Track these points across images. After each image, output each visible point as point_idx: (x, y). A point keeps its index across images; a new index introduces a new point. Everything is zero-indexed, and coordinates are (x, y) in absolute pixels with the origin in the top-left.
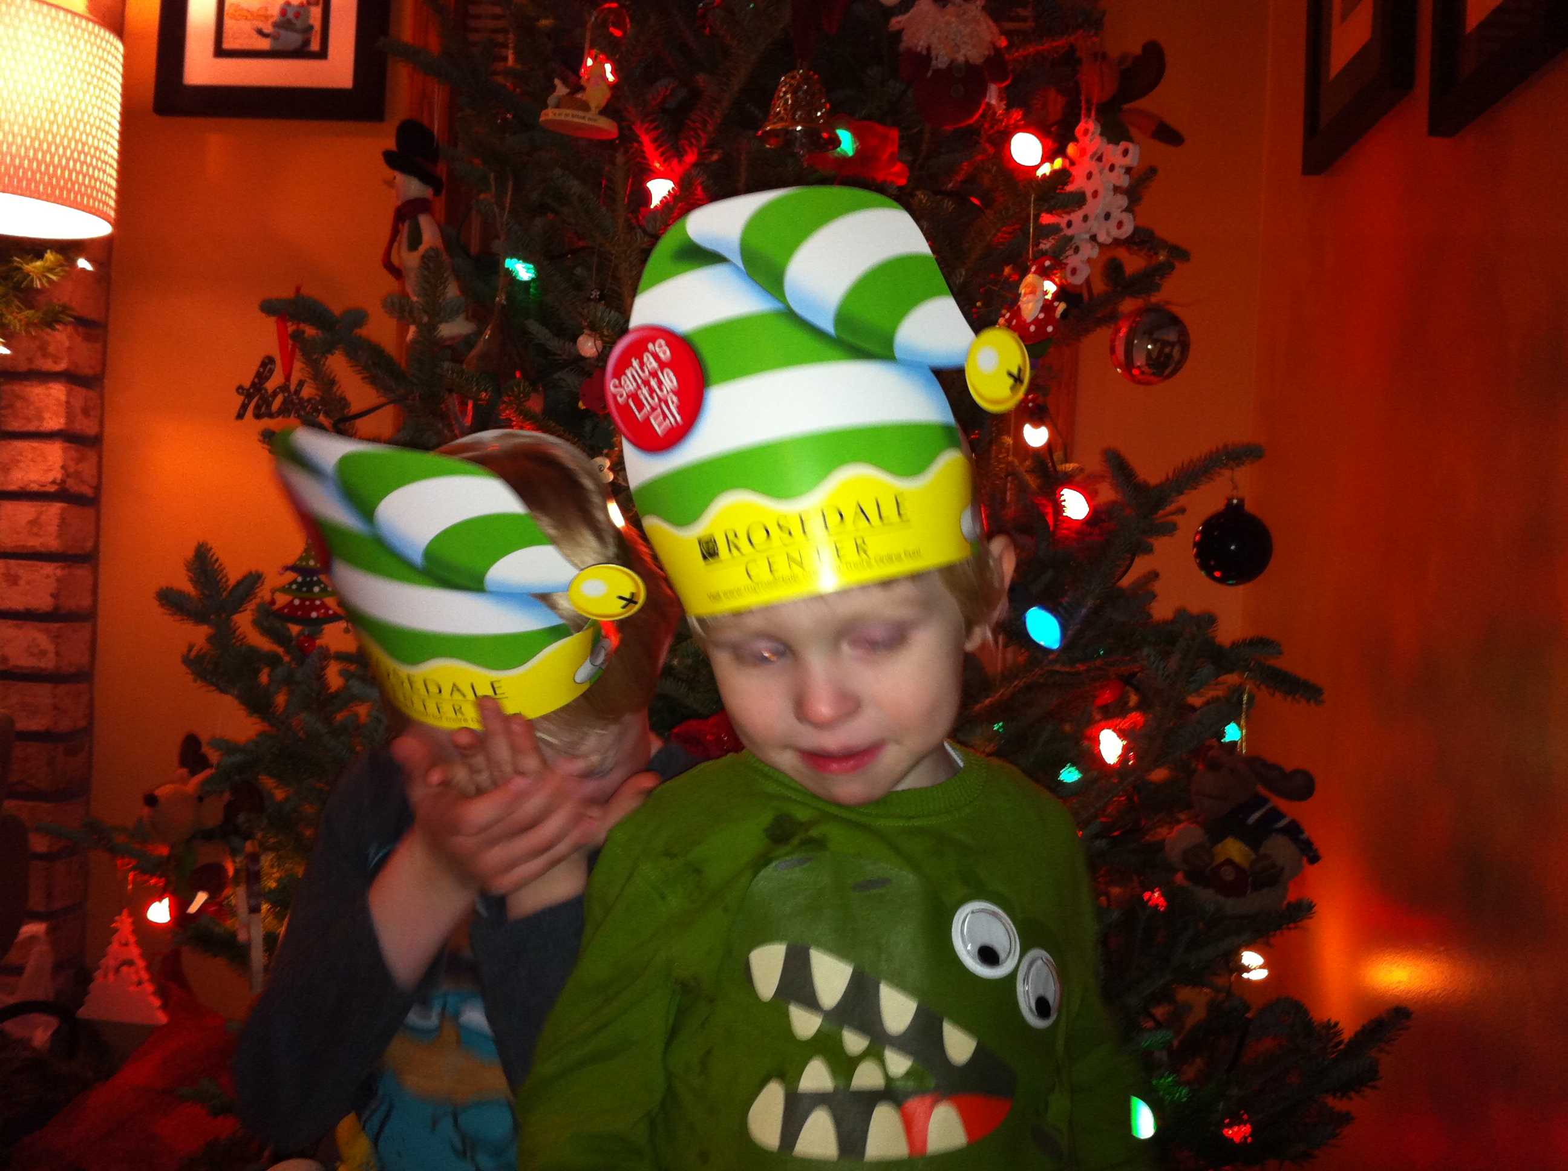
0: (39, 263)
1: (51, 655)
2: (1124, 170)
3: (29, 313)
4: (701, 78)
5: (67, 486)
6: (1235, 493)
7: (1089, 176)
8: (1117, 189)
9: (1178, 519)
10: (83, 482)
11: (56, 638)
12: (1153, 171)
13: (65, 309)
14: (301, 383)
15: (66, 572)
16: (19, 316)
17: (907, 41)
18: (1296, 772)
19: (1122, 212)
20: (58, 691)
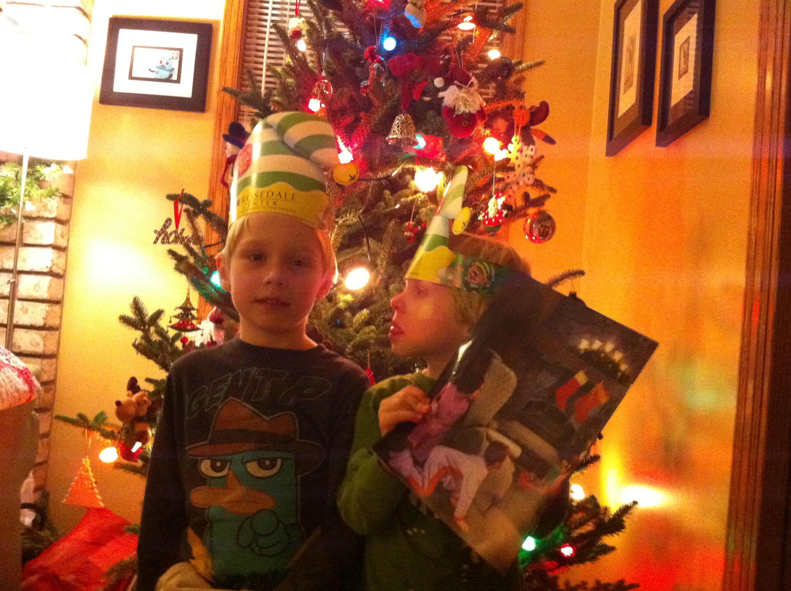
0: (48, 169)
1: (41, 346)
2: (531, 157)
3: (42, 191)
4: (361, 114)
5: (53, 269)
6: (573, 289)
7: (517, 158)
8: (527, 165)
10: (59, 268)
11: (44, 338)
12: (542, 157)
13: (57, 190)
14: (183, 230)
15: (50, 308)
16: (38, 192)
17: (445, 102)
19: (529, 173)
20: (44, 362)
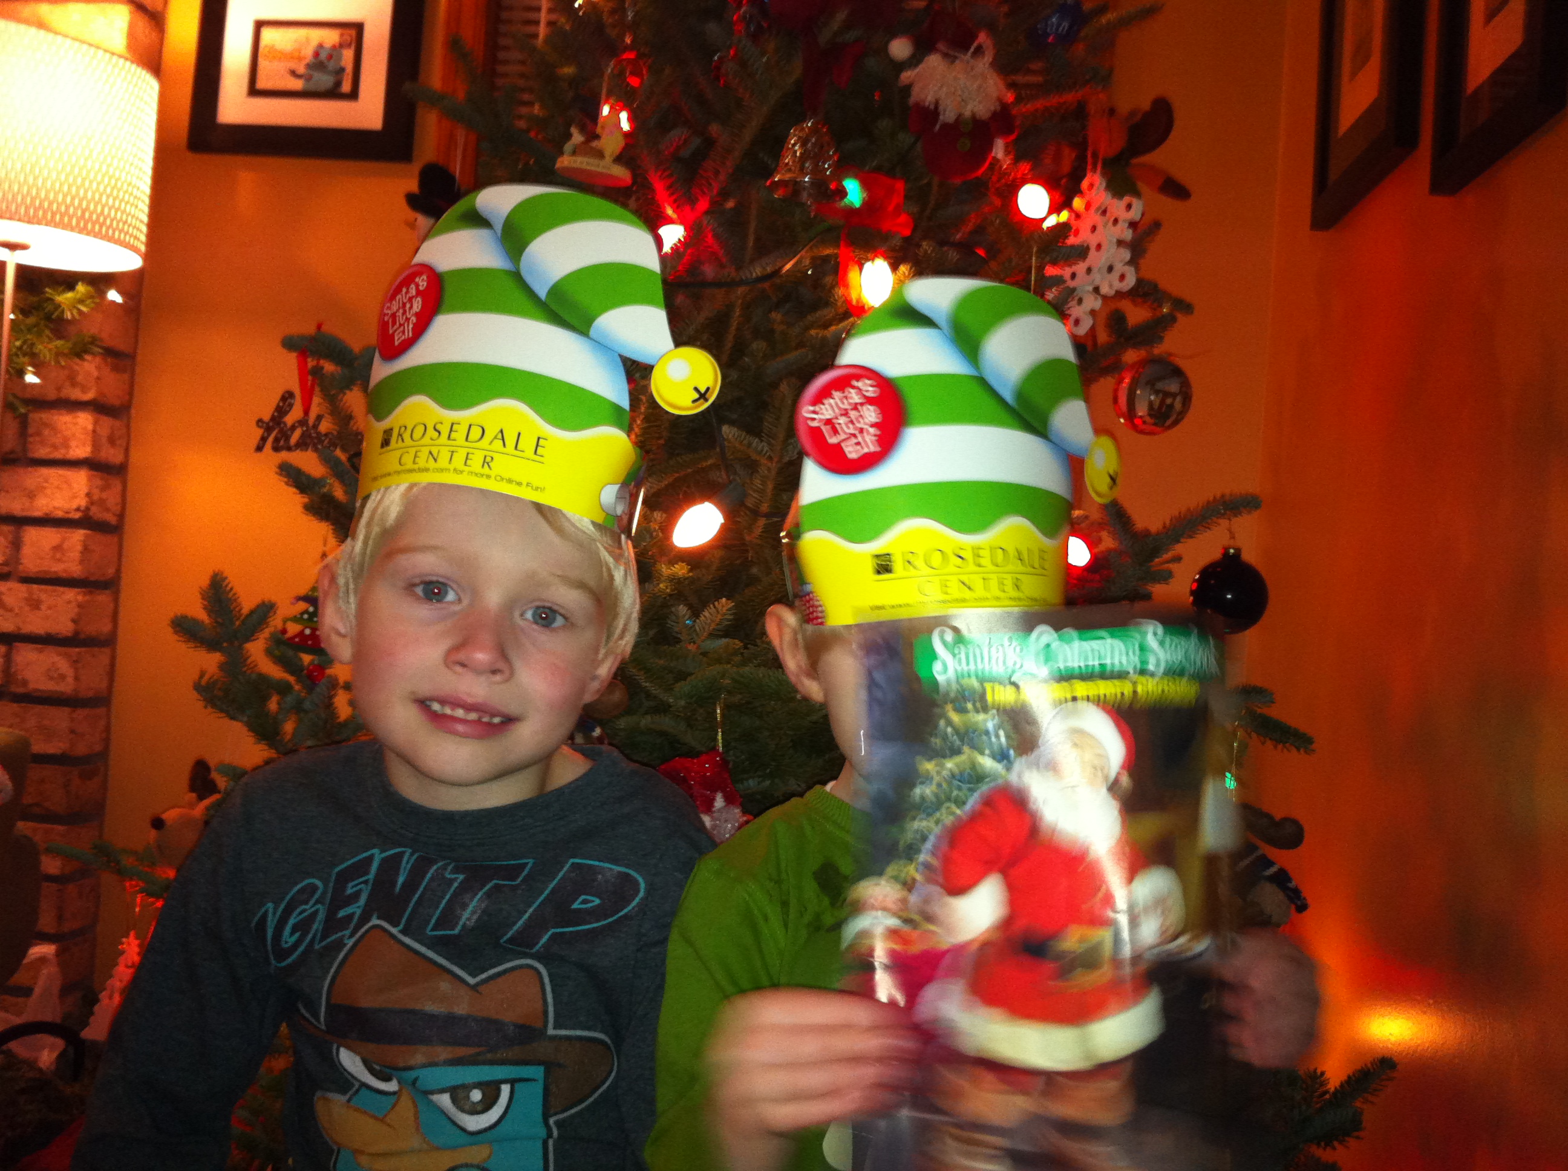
0: (70, 295)
1: (70, 680)
2: (1127, 225)
3: (59, 343)
4: (714, 128)
5: (91, 514)
6: (1232, 542)
7: (1094, 229)
8: (1120, 243)
9: (1173, 567)
10: (108, 510)
11: (75, 662)
12: (1157, 225)
13: (94, 340)
14: (319, 418)
15: (87, 598)
16: (51, 346)
17: (916, 95)
18: (1286, 819)
19: (1124, 265)
20: (75, 715)
